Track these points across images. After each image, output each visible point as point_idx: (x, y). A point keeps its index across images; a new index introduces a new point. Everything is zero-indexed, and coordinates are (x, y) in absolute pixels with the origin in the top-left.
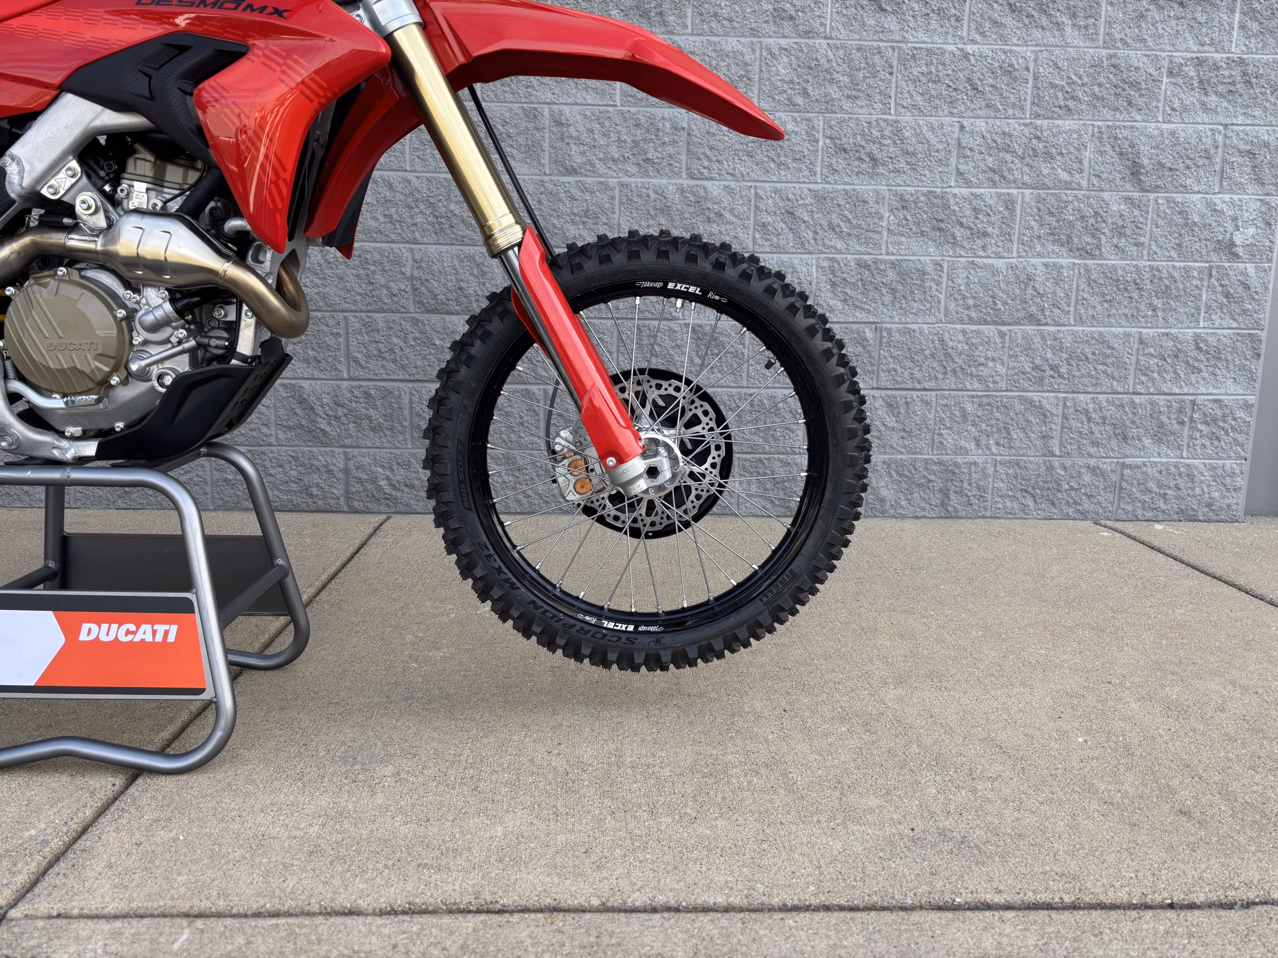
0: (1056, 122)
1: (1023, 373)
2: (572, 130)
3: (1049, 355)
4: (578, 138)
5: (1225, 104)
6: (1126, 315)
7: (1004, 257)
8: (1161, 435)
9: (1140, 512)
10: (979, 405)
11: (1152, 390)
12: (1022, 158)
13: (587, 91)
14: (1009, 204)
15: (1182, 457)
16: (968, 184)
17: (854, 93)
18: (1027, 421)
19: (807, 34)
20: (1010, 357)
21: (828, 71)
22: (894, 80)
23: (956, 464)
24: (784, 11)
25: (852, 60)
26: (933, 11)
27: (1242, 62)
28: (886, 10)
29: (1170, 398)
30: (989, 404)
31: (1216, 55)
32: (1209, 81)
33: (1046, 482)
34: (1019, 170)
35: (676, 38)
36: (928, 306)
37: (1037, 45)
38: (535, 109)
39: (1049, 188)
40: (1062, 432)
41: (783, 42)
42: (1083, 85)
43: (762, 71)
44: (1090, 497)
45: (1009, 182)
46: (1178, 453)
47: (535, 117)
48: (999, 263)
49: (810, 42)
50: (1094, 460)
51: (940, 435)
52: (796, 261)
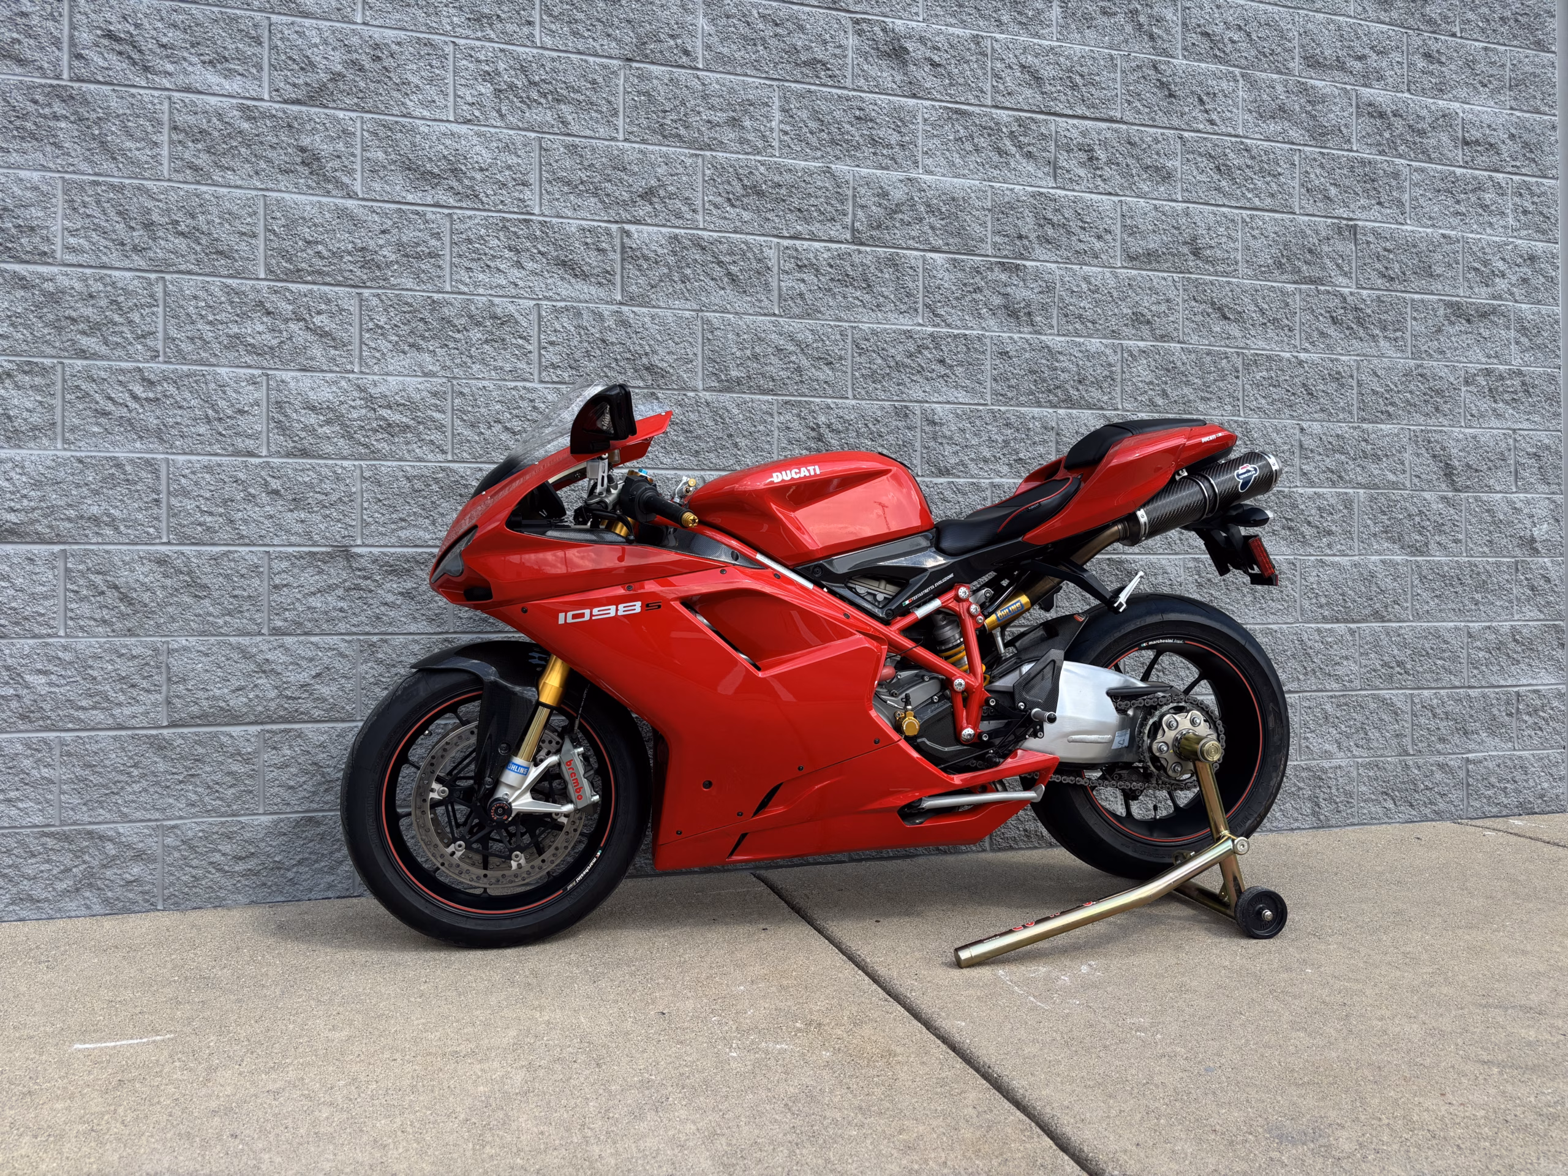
0: (1383, 426)
1: (1374, 671)
2: (945, 429)
3: (1396, 652)
4: (951, 438)
5: (1511, 411)
6: (1454, 610)
7: (1347, 555)
8: (1494, 727)
9: (1487, 808)
10: (1338, 706)
11: (1483, 683)
12: (1355, 459)
13: (957, 389)
14: (1348, 503)
15: (1515, 750)
16: (1312, 484)
17: (1207, 395)
18: (1381, 720)
19: (1163, 338)
20: (1361, 654)
21: (1182, 373)
22: (1240, 383)
23: (1324, 771)
24: (1143, 315)
25: (1203, 364)
26: (1269, 321)
27: (1520, 373)
28: (1229, 319)
29: (1497, 690)
30: (1346, 704)
31: (1501, 367)
32: (1496, 389)
33: (1404, 783)
34: (1353, 472)
35: (1043, 338)
36: (1286, 605)
37: (1358, 355)
38: (906, 407)
39: (1379, 488)
40: (1413, 730)
41: (1141, 344)
42: (1399, 392)
43: (1123, 372)
44: (1442, 795)
45: (1346, 482)
46: (1510, 745)
47: (906, 415)
48: (1344, 560)
49: (1166, 345)
50: (1442, 757)
51: (1306, 739)
52: (1163, 562)
